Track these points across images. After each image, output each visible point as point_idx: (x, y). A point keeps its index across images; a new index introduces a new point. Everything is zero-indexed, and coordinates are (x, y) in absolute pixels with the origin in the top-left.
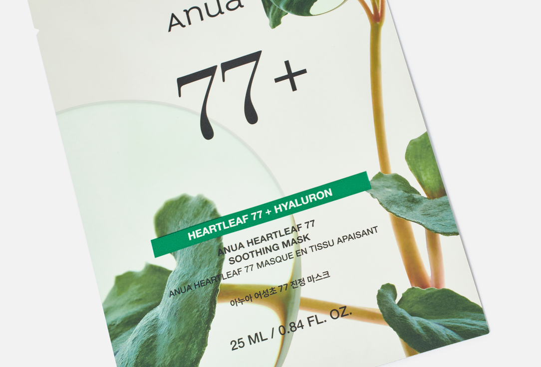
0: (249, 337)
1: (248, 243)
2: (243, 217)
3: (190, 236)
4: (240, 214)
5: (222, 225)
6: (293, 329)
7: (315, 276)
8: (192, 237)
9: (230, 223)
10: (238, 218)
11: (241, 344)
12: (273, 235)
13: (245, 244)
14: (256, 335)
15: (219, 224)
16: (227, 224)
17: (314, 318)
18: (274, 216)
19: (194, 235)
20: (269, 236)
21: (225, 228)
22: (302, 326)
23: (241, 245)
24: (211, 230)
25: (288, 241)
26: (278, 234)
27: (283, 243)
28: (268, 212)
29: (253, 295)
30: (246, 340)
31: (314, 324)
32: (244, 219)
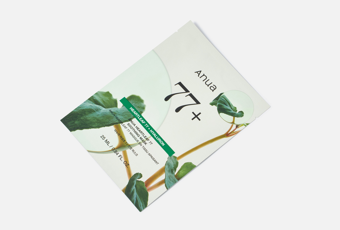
0: (107, 140)
1: (136, 127)
2: (144, 122)
3: (131, 108)
4: (145, 120)
5: (139, 116)
6: (115, 152)
7: (135, 151)
8: (131, 109)
9: (140, 119)
10: (143, 120)
11: (103, 139)
12: (142, 133)
13: (136, 126)
14: (108, 142)
15: (138, 115)
16: (140, 118)
17: (121, 157)
18: (148, 131)
19: (132, 109)
20: (141, 132)
21: (138, 118)
22: (117, 154)
23: (135, 125)
24: (136, 114)
25: (142, 139)
26: (143, 134)
27: (141, 137)
28: (149, 129)
29: (120, 135)
30: (105, 139)
31: (120, 158)
32: (143, 122)
